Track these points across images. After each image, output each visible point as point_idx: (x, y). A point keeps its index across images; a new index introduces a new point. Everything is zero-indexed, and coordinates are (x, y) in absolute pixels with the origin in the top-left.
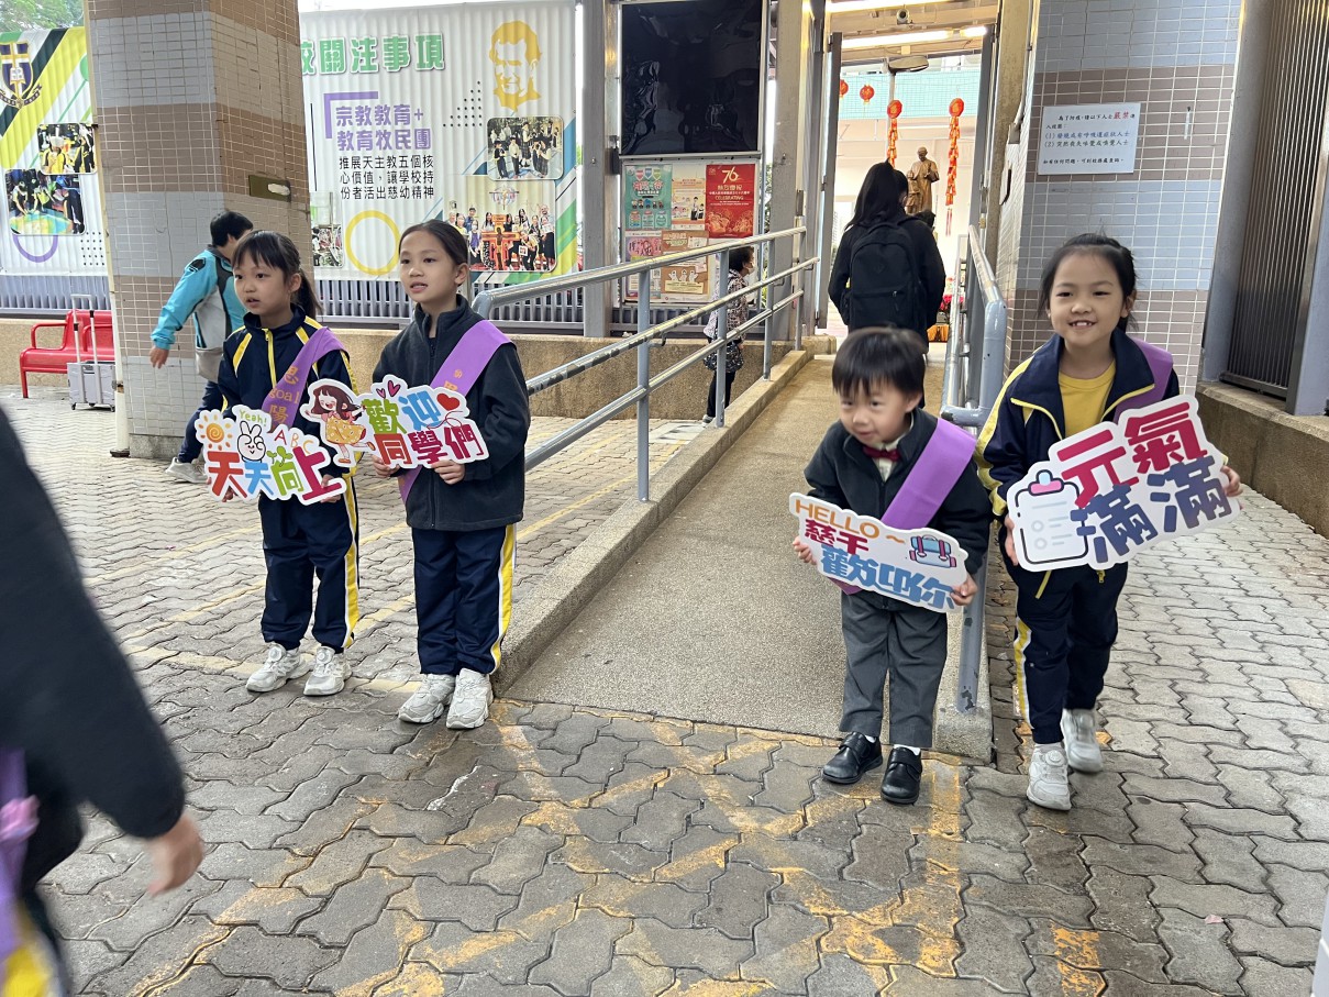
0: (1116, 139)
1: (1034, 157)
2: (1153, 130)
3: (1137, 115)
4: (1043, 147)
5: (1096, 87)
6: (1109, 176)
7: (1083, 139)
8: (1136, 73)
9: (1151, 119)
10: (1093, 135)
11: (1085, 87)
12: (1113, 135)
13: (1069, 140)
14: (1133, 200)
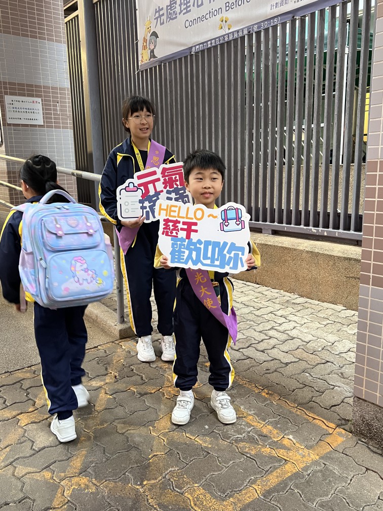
0: (35, 111)
1: (3, 115)
2: (46, 109)
3: (41, 103)
4: (7, 111)
5: (24, 90)
6: (35, 126)
7: (22, 110)
8: (36, 86)
9: (46, 105)
10: (26, 109)
11: (19, 89)
12: (33, 109)
13: (18, 110)
14: (45, 135)
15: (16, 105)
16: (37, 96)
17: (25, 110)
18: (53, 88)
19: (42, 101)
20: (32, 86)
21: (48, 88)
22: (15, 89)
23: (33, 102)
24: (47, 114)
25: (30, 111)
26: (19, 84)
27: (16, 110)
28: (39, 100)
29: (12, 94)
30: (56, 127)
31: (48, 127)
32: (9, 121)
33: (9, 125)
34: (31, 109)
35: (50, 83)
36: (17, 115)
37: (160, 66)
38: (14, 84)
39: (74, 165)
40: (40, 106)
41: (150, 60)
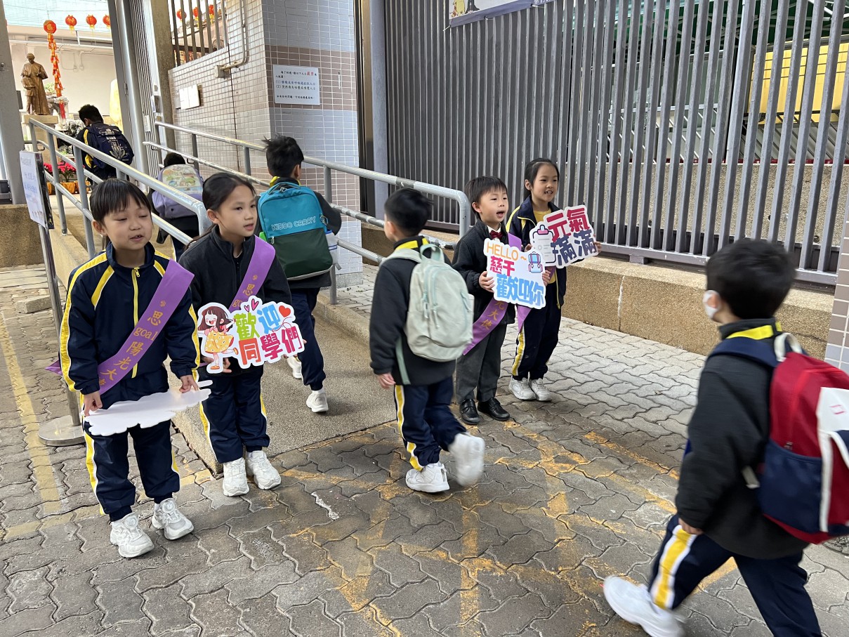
0: (310, 86)
1: (271, 93)
2: (325, 83)
3: (318, 75)
4: (275, 88)
5: (297, 57)
6: (309, 106)
7: (294, 85)
8: (314, 51)
9: (324, 77)
10: (299, 83)
11: (291, 56)
12: (308, 84)
13: (288, 85)
14: (322, 119)
15: (287, 77)
16: (314, 65)
17: (297, 85)
18: (333, 53)
19: (319, 72)
20: (307, 51)
21: (328, 53)
22: (285, 56)
23: (308, 74)
24: (325, 89)
25: (304, 86)
26: (292, 49)
27: (286, 85)
28: (316, 70)
29: (282, 63)
30: (336, 108)
31: (326, 107)
32: (277, 101)
33: (278, 105)
34: (305, 84)
35: (330, 46)
36: (287, 92)
37: (482, 22)
38: (284, 49)
39: (356, 161)
40: (316, 79)
41: (467, 12)
